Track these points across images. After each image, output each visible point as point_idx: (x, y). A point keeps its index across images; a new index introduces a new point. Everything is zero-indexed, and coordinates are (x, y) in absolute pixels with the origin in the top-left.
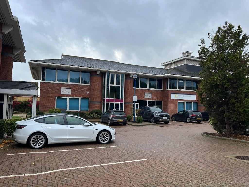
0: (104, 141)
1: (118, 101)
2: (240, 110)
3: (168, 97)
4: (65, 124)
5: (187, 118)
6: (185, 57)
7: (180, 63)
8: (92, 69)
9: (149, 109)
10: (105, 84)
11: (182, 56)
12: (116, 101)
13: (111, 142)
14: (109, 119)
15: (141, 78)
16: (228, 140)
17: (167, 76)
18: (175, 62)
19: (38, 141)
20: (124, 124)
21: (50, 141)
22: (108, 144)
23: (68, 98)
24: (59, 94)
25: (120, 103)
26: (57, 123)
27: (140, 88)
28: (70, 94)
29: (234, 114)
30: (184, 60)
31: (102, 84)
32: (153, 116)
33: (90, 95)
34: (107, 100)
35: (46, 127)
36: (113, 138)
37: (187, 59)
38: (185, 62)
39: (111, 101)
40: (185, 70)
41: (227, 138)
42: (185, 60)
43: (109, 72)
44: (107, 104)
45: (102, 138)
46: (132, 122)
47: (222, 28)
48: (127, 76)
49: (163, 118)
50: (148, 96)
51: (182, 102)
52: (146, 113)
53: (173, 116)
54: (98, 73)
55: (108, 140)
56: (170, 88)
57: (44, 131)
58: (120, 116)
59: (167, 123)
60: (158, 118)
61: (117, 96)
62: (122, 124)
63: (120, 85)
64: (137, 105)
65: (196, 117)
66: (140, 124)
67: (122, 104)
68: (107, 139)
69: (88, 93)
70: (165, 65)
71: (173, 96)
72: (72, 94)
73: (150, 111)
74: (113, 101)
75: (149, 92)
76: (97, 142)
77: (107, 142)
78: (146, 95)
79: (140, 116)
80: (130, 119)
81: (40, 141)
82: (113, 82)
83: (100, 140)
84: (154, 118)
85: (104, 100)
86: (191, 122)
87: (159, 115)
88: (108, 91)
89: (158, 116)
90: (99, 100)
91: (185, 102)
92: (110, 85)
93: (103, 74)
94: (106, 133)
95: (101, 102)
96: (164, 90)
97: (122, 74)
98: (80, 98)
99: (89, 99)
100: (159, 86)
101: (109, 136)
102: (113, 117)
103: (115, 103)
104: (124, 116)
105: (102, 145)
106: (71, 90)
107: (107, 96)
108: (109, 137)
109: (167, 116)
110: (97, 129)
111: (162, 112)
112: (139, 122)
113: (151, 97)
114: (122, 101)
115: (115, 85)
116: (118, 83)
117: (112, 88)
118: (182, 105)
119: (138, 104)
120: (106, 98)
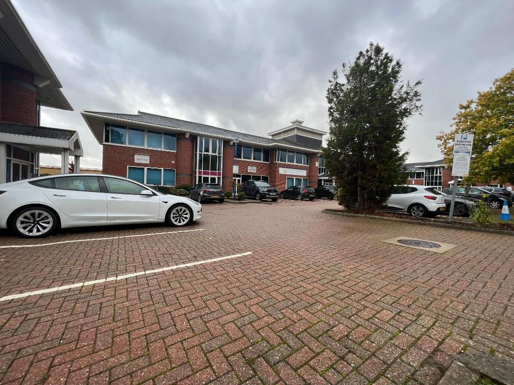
0: (180, 222)
1: (215, 174)
2: (384, 175)
3: (277, 171)
4: (101, 192)
5: (298, 195)
6: (295, 126)
7: (290, 132)
8: (178, 130)
9: (254, 183)
10: (196, 151)
11: (291, 124)
12: (212, 174)
13: (192, 223)
14: (199, 194)
15: (244, 147)
16: (361, 217)
17: (276, 145)
18: (284, 132)
19: (36, 223)
20: (221, 201)
21: (65, 223)
22: (187, 228)
23: (146, 168)
24: (133, 163)
25: (216, 177)
26: (83, 189)
27: (242, 159)
28: (148, 162)
29: (374, 181)
30: (293, 129)
31: (193, 152)
32: (258, 191)
33: (177, 166)
34: (200, 173)
35: (55, 195)
36: (196, 217)
37: (298, 129)
38: (296, 132)
39: (204, 173)
40: (295, 140)
41: (360, 215)
42: (296, 129)
43: (202, 136)
44: (200, 177)
45: (177, 217)
46: (232, 199)
47: (364, 53)
48: (226, 142)
49: (271, 194)
50: (252, 170)
51: (290, 178)
52: (250, 188)
53: (281, 193)
54: (187, 136)
55: (187, 221)
56: (278, 161)
57: (51, 203)
58: (215, 190)
59: (274, 200)
60: (265, 194)
61: (214, 168)
62: (218, 202)
63: (217, 154)
64: (239, 181)
65: (309, 193)
66: (242, 201)
67: (219, 178)
68: (186, 218)
69: (173, 162)
70: (273, 136)
71: (282, 171)
72: (152, 163)
73: (255, 186)
74: (208, 174)
75: (252, 164)
76: (167, 224)
77: (185, 223)
78: (249, 168)
79: (242, 191)
80: (228, 196)
81: (43, 223)
82: (207, 150)
83: (173, 220)
84: (260, 194)
85: (195, 172)
86: (302, 200)
87: (266, 190)
88: (200, 161)
89: (264, 191)
90: (189, 173)
91: (295, 178)
92: (203, 153)
93: (194, 137)
94: (184, 208)
95: (191, 175)
96: (272, 163)
97: (220, 139)
98: (162, 169)
99: (176, 170)
100: (266, 159)
101: (189, 213)
102: (205, 192)
103: (210, 177)
104: (221, 191)
105: (175, 228)
106: (150, 158)
107: (200, 168)
108: (188, 216)
109: (275, 191)
110: (166, 202)
111: (269, 187)
112: (240, 199)
113: (255, 172)
114: (219, 174)
115: (210, 153)
116: (214, 151)
117: (206, 157)
118: (290, 181)
119: (241, 179)
120: (197, 170)
